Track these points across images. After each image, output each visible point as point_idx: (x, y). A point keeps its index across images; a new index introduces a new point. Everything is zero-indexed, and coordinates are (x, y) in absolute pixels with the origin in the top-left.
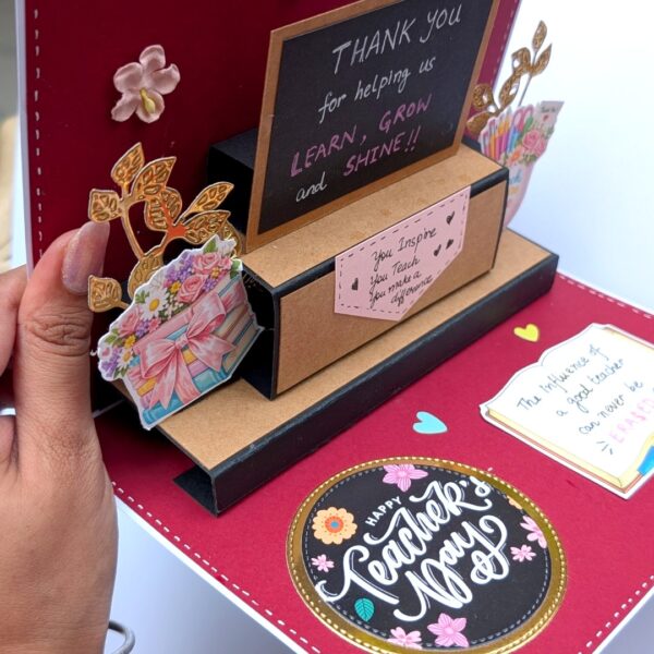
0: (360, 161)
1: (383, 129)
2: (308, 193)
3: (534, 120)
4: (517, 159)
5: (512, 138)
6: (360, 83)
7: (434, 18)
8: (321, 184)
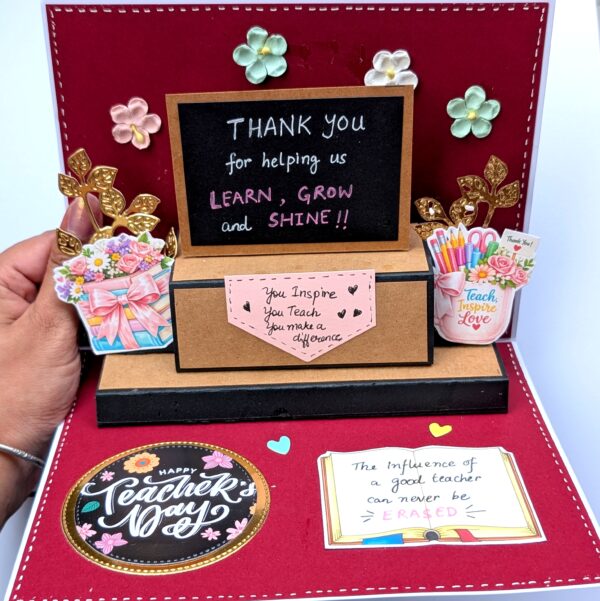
0: (283, 220)
1: (304, 200)
2: (233, 228)
3: (500, 246)
4: (485, 277)
5: (473, 255)
6: (264, 154)
7: (333, 120)
8: (245, 225)
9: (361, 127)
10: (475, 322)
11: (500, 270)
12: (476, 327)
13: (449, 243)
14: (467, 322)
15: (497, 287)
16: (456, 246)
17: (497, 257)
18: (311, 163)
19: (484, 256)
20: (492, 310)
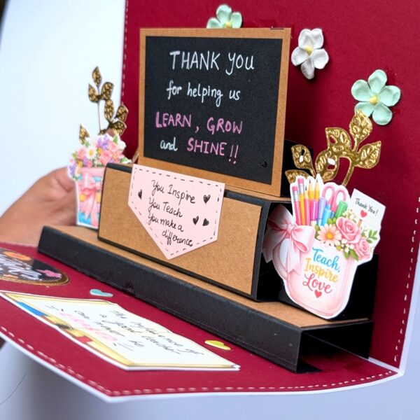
0: (196, 146)
1: (210, 130)
2: (167, 147)
3: (349, 208)
4: (332, 239)
5: (324, 212)
6: (189, 84)
7: (234, 58)
8: (174, 145)
9: (251, 66)
10: (317, 288)
11: (346, 236)
12: (318, 294)
13: (306, 192)
14: (310, 284)
15: (340, 254)
16: (312, 198)
17: (345, 220)
18: (217, 96)
19: (334, 216)
20: (334, 278)
